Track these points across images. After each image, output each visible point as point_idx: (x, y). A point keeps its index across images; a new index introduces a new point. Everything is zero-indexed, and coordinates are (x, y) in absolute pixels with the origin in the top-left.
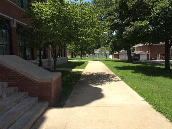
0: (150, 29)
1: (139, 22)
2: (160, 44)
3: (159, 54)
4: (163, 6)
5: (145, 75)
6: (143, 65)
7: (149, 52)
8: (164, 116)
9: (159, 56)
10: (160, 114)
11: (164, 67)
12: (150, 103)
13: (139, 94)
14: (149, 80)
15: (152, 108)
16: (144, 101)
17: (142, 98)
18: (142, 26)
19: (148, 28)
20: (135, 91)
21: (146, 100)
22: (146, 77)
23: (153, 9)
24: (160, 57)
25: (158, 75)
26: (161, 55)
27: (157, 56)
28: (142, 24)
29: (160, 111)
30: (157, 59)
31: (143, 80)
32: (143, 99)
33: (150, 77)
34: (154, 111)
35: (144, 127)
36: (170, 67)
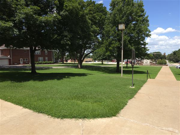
0: (16, 33)
1: (2, 22)
2: (24, 49)
3: (22, 59)
4: (28, 13)
5: (14, 82)
6: (8, 71)
7: (10, 57)
8: (46, 115)
9: (21, 61)
10: (43, 115)
11: (30, 72)
12: (30, 109)
13: (15, 104)
14: (21, 87)
15: (34, 112)
16: (24, 109)
17: (20, 106)
18: (6, 26)
19: (13, 31)
20: (9, 102)
21: (25, 107)
22: (17, 84)
23: (16, 12)
24: (23, 62)
25: (28, 80)
26: (23, 59)
27: (20, 60)
28: (6, 25)
29: (41, 112)
30: (20, 64)
31: (15, 88)
32: (22, 107)
33: (21, 83)
34: (36, 114)
35: (33, 133)
36: (36, 71)
